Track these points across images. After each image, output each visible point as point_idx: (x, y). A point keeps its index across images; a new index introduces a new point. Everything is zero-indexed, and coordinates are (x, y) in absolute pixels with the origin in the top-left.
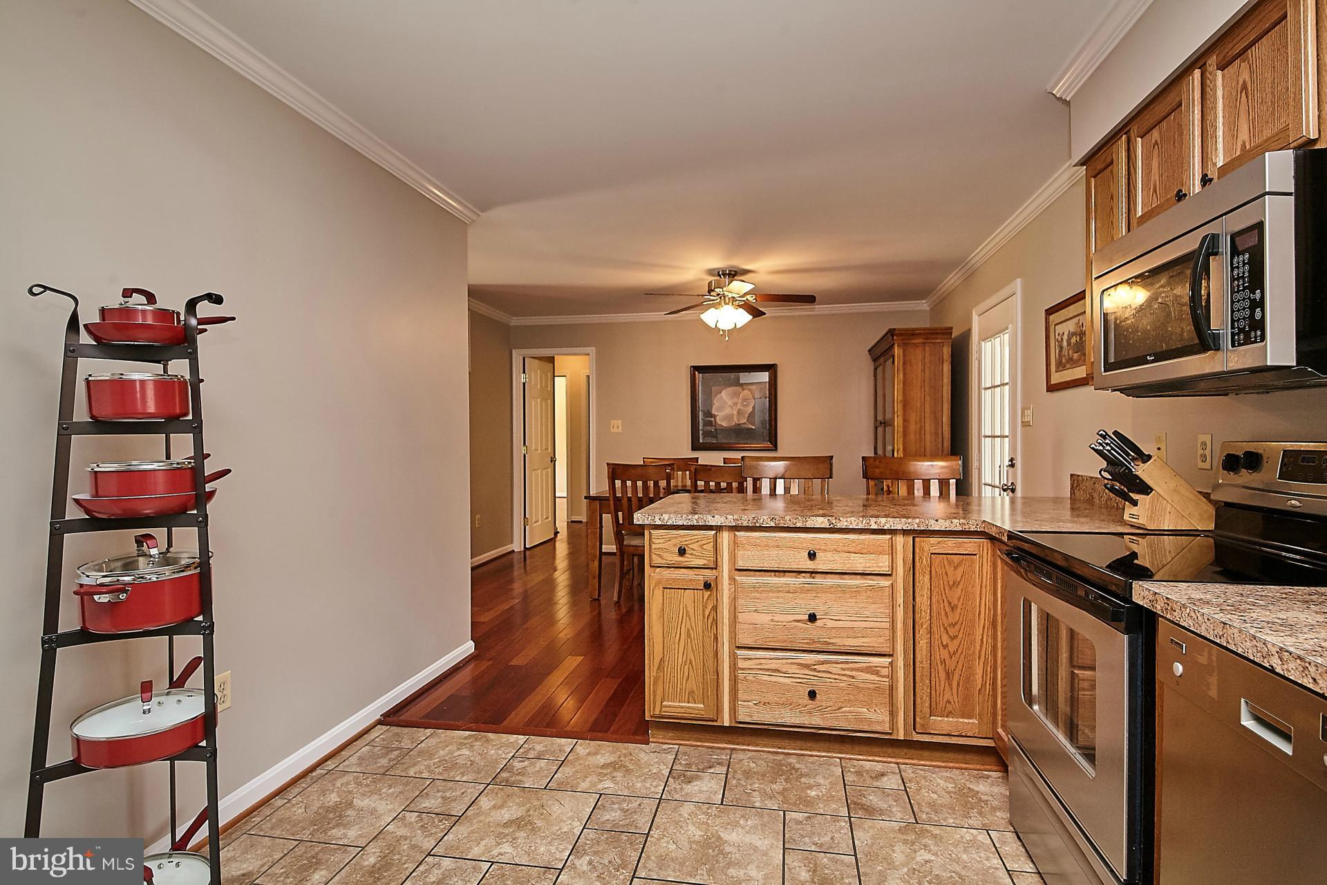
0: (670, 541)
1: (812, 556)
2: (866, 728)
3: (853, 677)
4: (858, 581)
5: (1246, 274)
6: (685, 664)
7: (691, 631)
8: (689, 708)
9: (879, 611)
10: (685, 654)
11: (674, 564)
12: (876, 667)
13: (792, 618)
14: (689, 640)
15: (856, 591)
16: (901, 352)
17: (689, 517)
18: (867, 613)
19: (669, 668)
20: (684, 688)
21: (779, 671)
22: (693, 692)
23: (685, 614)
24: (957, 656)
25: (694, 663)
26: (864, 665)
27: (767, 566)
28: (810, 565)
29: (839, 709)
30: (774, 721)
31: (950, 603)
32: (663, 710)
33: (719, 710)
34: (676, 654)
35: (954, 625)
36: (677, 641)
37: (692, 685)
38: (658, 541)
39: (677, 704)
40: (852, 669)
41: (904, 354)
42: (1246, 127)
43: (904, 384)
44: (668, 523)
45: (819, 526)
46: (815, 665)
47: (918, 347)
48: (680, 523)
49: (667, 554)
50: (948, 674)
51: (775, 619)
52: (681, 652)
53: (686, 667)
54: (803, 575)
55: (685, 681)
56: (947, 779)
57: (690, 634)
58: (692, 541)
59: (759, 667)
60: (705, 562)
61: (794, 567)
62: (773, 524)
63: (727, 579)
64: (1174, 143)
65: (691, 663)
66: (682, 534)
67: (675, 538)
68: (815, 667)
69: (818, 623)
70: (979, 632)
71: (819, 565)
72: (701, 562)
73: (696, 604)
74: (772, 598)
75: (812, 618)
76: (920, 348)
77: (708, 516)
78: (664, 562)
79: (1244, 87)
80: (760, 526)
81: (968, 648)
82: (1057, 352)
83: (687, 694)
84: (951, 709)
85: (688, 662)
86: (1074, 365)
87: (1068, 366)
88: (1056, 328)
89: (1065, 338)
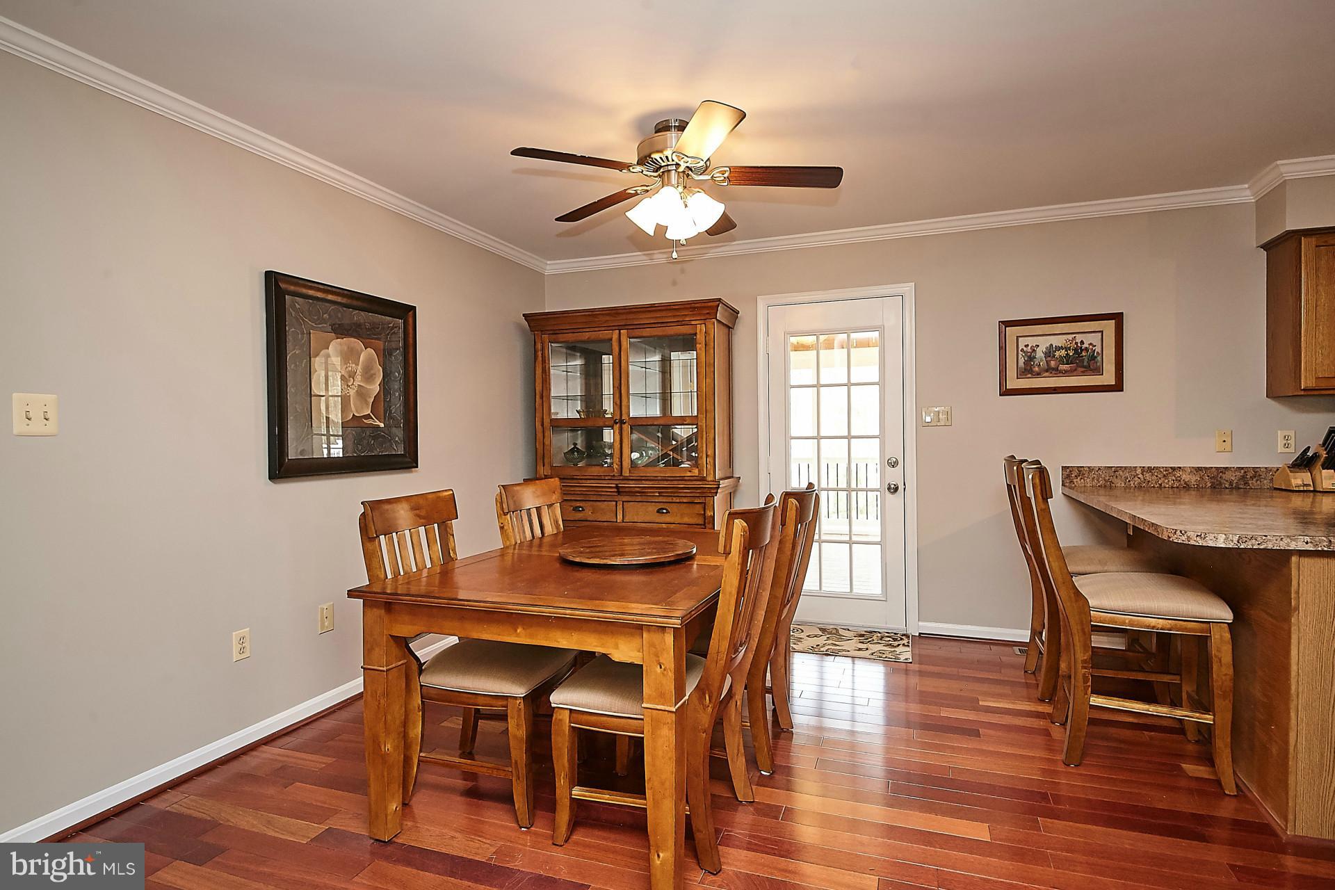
82: (1022, 359)
86: (1061, 375)
87: (1047, 374)
88: (1020, 339)
89: (1040, 354)
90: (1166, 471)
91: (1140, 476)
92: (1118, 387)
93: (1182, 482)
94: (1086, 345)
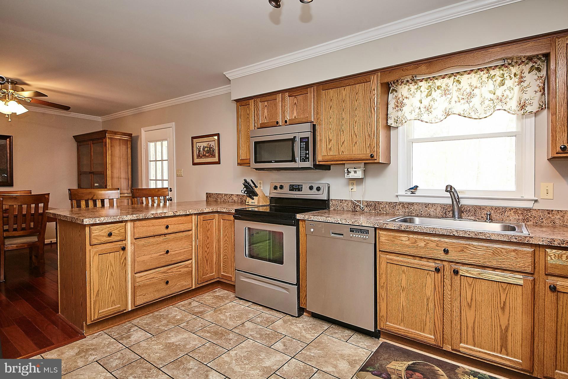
0: (102, 230)
1: (167, 227)
2: (184, 289)
3: (180, 271)
4: (181, 234)
5: (304, 147)
6: (110, 289)
7: (113, 272)
8: (113, 309)
9: (189, 244)
10: (110, 284)
11: (105, 242)
12: (187, 265)
13: (159, 254)
14: (112, 277)
15: (181, 239)
16: (110, 141)
17: (115, 218)
18: (185, 246)
19: (102, 293)
20: (109, 301)
21: (154, 278)
22: (114, 301)
23: (110, 265)
24: (209, 254)
25: (114, 288)
26: (184, 265)
27: (149, 234)
28: (166, 231)
29: (176, 285)
30: (152, 300)
31: (207, 237)
32: (99, 315)
33: (127, 305)
34: (105, 286)
35: (208, 244)
36: (106, 279)
37: (114, 298)
38: (96, 232)
39: (107, 309)
40: (180, 268)
41: (111, 142)
42: (296, 113)
43: (111, 156)
44: (104, 222)
45: (170, 215)
46: (167, 271)
47: (117, 140)
48: (110, 221)
49: (101, 238)
50: (207, 261)
51: (152, 256)
52: (108, 283)
53: (111, 290)
54: (162, 236)
55: (110, 297)
56: (208, 296)
57: (112, 274)
58: (114, 229)
59: (146, 279)
60: (121, 238)
61: (160, 233)
62: (153, 217)
63: (130, 244)
64: (273, 108)
65: (113, 287)
66: (109, 226)
67: (105, 229)
68: (167, 272)
69: (169, 254)
70: (214, 244)
71: (169, 231)
72: (119, 238)
73: (115, 259)
74: (151, 248)
75: (167, 252)
76: (118, 140)
77: (124, 216)
78: (99, 241)
79: (295, 104)
80: (148, 218)
81: (212, 251)
82: (197, 152)
83: (111, 303)
84: (208, 272)
85: (112, 287)
86: (206, 157)
87: (203, 157)
88: (197, 144)
89: (202, 148)
90: (230, 195)
91: (224, 197)
92: (219, 163)
93: (234, 200)
94: (212, 146)
